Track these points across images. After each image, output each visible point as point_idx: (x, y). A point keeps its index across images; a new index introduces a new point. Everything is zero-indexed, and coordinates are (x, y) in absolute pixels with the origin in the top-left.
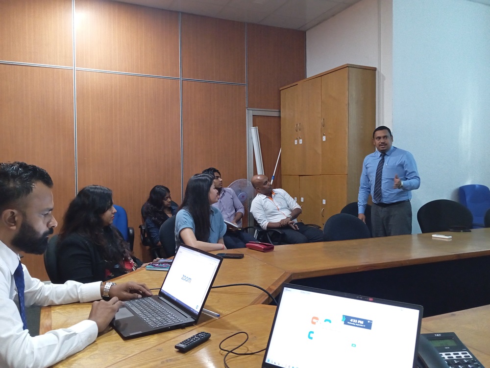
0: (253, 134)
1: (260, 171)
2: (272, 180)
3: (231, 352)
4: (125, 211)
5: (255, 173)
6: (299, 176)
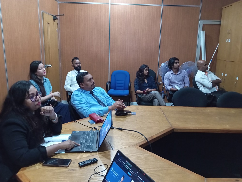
0: (201, 35)
2: (210, 62)
3: (97, 173)
6: (226, 61)
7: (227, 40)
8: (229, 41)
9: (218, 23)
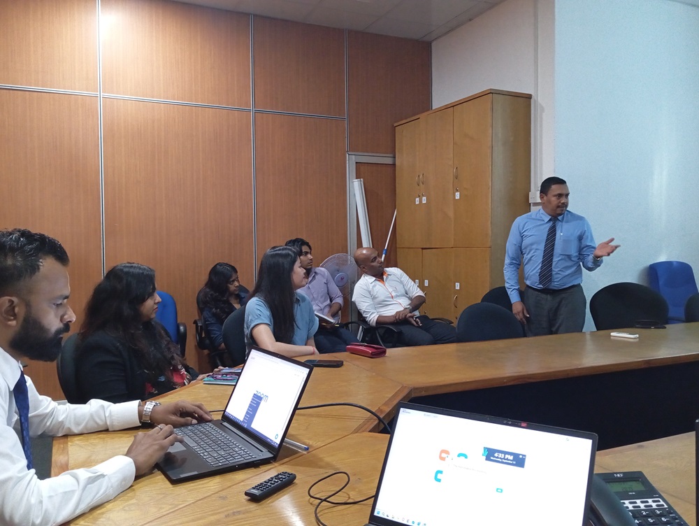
0: (356, 189)
1: (366, 242)
2: (384, 255)
3: (325, 500)
4: (173, 298)
5: (360, 245)
6: (423, 249)
7: (417, 199)
8: (424, 200)
9: (389, 161)
